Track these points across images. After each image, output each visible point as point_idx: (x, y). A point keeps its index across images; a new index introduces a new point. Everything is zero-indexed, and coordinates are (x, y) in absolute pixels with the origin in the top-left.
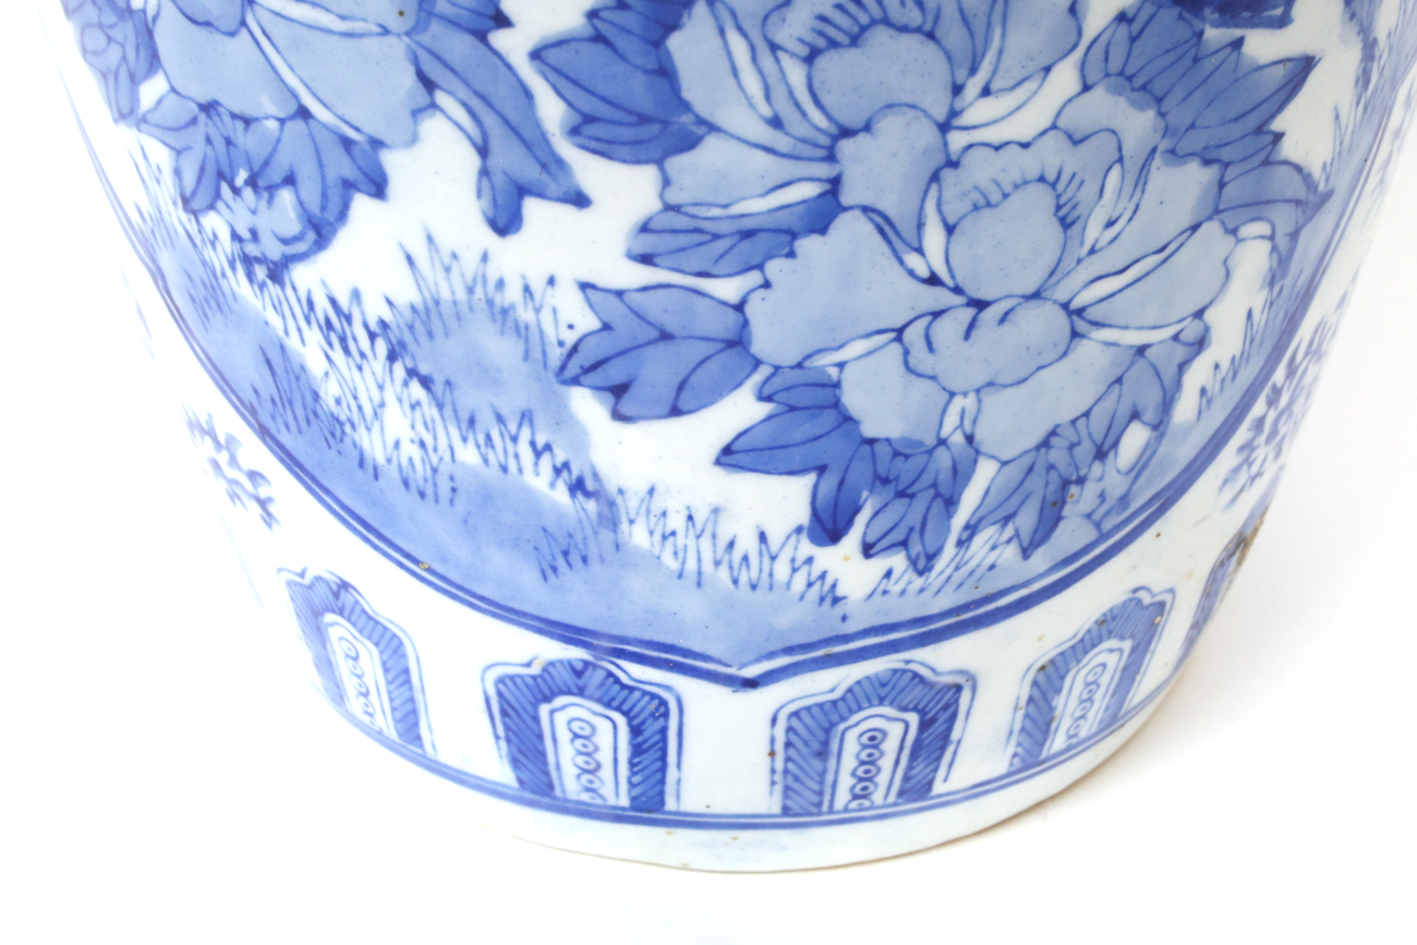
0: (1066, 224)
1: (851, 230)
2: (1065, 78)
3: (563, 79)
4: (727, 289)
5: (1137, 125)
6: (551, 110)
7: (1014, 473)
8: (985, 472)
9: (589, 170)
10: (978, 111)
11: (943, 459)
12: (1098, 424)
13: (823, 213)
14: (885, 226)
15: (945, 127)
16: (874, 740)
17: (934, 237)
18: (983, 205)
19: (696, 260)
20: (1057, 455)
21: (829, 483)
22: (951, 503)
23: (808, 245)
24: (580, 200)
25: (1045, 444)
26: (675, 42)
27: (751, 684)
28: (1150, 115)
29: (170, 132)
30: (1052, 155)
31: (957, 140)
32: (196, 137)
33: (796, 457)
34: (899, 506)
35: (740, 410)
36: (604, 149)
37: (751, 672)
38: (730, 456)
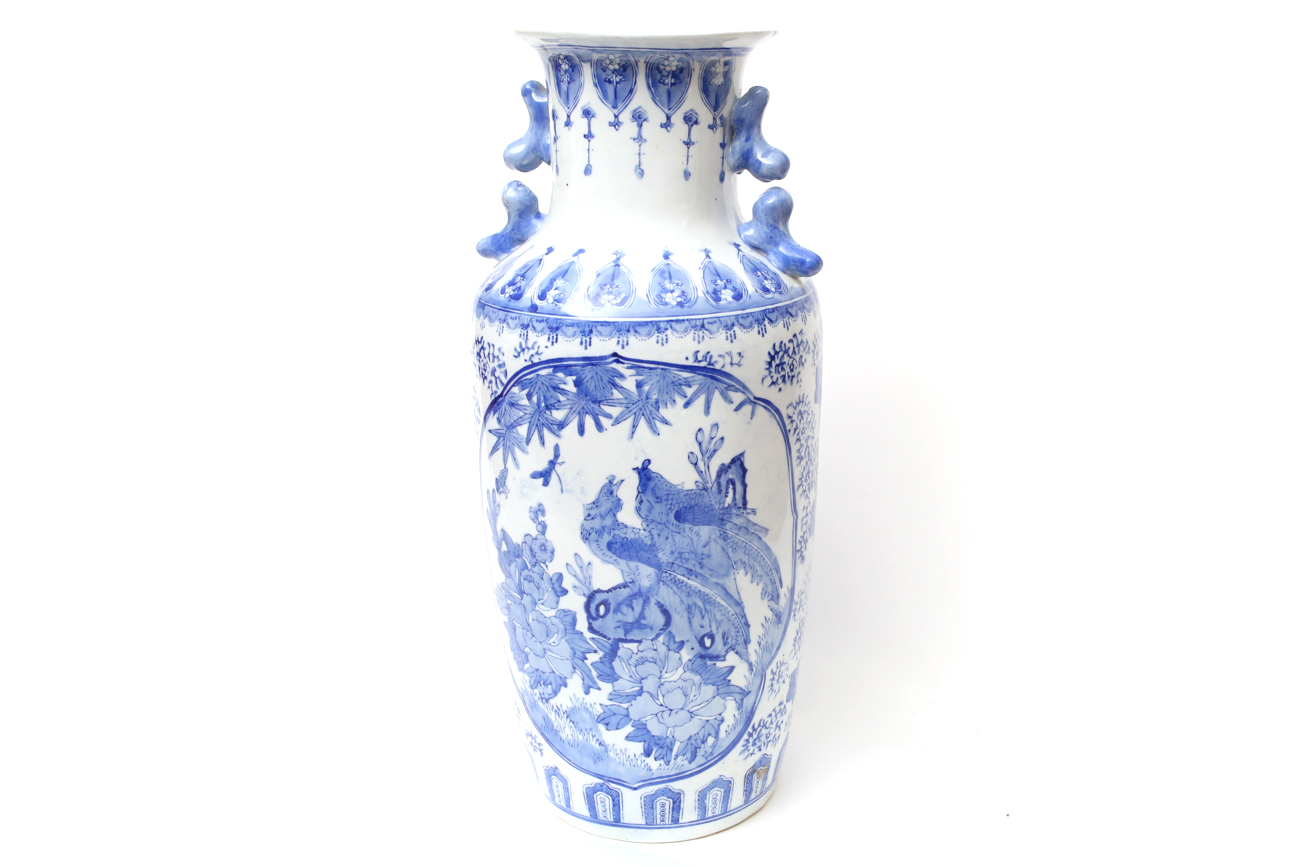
0: (686, 696)
1: (645, 696)
2: (681, 670)
3: (596, 668)
4: (625, 706)
5: (697, 678)
6: (594, 674)
7: (684, 745)
8: (677, 744)
9: (601, 684)
10: (665, 676)
11: (668, 741)
12: (701, 735)
13: (640, 692)
14: (651, 695)
15: (660, 678)
16: (663, 805)
17: (660, 697)
18: (669, 692)
19: (620, 700)
20: (693, 741)
21: (646, 744)
22: (671, 750)
23: (638, 698)
24: (599, 689)
25: (689, 739)
26: (614, 663)
27: (635, 789)
28: (699, 677)
29: (529, 673)
30: (680, 683)
31: (662, 681)
32: (534, 675)
33: (640, 739)
34: (661, 750)
35: (628, 729)
36: (603, 680)
37: (635, 786)
38: (627, 738)
